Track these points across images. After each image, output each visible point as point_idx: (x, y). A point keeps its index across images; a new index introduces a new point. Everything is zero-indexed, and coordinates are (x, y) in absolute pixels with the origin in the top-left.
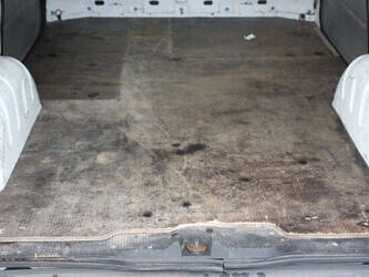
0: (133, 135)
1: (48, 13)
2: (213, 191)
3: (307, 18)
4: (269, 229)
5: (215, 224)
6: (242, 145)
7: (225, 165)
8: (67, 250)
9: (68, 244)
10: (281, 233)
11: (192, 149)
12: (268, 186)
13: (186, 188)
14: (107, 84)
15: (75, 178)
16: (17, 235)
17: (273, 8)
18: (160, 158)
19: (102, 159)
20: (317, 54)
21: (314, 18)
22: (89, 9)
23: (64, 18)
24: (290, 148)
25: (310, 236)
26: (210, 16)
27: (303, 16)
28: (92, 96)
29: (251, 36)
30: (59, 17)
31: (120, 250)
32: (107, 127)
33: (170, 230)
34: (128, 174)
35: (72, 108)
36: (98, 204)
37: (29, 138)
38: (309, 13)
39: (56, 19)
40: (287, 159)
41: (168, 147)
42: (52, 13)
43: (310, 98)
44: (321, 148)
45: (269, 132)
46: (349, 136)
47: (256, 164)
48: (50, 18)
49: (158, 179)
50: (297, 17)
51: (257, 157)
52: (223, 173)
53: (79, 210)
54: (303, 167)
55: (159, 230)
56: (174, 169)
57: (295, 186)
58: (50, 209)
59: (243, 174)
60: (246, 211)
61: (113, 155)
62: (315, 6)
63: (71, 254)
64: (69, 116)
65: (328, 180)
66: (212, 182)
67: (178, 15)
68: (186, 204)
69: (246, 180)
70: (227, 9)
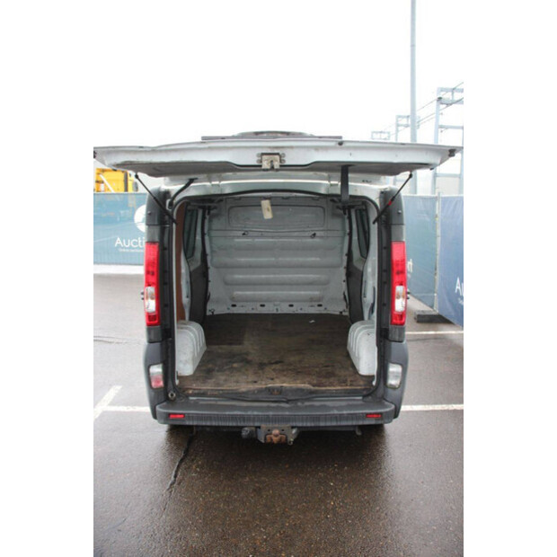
0: (250, 358)
1: (208, 311)
2: (285, 376)
3: (344, 314)
4: (307, 386)
5: (284, 385)
6: (300, 362)
7: (292, 367)
10: (312, 388)
11: (276, 363)
12: (310, 374)
13: (273, 374)
14: (237, 340)
15: (225, 370)
16: (201, 386)
17: (326, 309)
18: (262, 366)
19: (235, 365)
20: (344, 328)
21: (346, 314)
22: (228, 309)
23: (215, 313)
24: (322, 362)
25: (324, 388)
26: (292, 312)
27: (341, 312)
28: (230, 344)
29: (313, 321)
30: (213, 313)
31: (243, 393)
32: (238, 355)
33: (264, 386)
34: (247, 370)
35: (220, 348)
36: (235, 379)
37: (202, 358)
38: (344, 311)
39: (211, 314)
40: (320, 366)
41: (266, 361)
42: (210, 310)
43: (336, 345)
44: (336, 362)
45: (314, 357)
46: (351, 358)
47: (306, 367)
48: (208, 313)
49: (260, 372)
50: (338, 313)
51: (307, 365)
52: (290, 370)
53: (226, 380)
54: (327, 368)
55: (260, 386)
56: (268, 369)
57: (322, 374)
58: (214, 380)
59: (299, 370)
60: (298, 381)
61: (241, 364)
62: (347, 308)
64: (220, 351)
65: (337, 372)
66: (285, 373)
67: (275, 312)
68: (272, 379)
69: (300, 372)
70: (301, 309)
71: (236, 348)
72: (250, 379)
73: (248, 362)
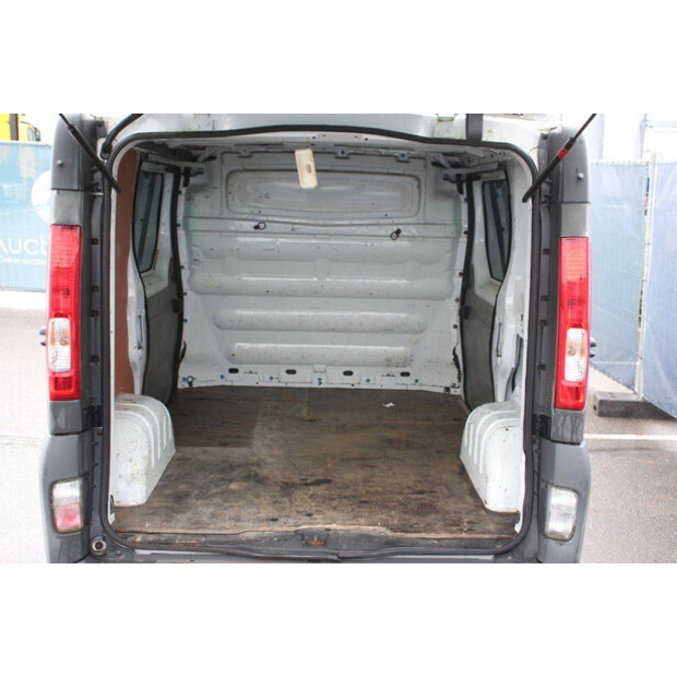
0: (263, 472)
1: (180, 380)
2: (334, 508)
3: (452, 391)
4: (380, 530)
5: (333, 526)
6: (366, 481)
7: (348, 493)
8: (204, 539)
9: (204, 535)
10: (390, 533)
11: (318, 483)
12: (386, 507)
13: (312, 505)
14: (239, 437)
15: (213, 496)
16: (161, 527)
17: (417, 381)
18: (288, 488)
19: (233, 486)
20: (455, 420)
21: (459, 392)
22: (222, 377)
23: (195, 385)
24: (411, 484)
25: (414, 535)
26: (349, 387)
27: (447, 389)
28: (224, 445)
29: (391, 404)
30: (190, 384)
31: (249, 541)
32: (239, 466)
33: (294, 529)
34: (258, 496)
35: (205, 452)
36: (232, 512)
37: (165, 471)
38: (454, 386)
39: (187, 385)
40: (406, 491)
41: (296, 480)
42: (184, 379)
43: (438, 452)
44: (439, 484)
45: (394, 473)
46: (469, 478)
47: (377, 493)
48: (182, 385)
49: (286, 499)
50: (441, 390)
51: (380, 489)
52: (345, 497)
53: (213, 515)
54: (421, 496)
55: (285, 529)
56: (299, 494)
57: (410, 506)
58: (189, 514)
59: (363, 499)
60: (362, 520)
61: (244, 484)
62: (459, 381)
63: (205, 542)
64: (202, 457)
65: (440, 504)
66: (335, 503)
67: (315, 385)
68: (309, 515)
69: (366, 502)
70: (368, 381)
71: (236, 453)
72: (264, 514)
73: (261, 481)
